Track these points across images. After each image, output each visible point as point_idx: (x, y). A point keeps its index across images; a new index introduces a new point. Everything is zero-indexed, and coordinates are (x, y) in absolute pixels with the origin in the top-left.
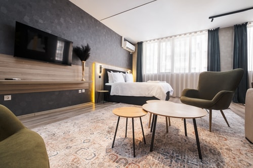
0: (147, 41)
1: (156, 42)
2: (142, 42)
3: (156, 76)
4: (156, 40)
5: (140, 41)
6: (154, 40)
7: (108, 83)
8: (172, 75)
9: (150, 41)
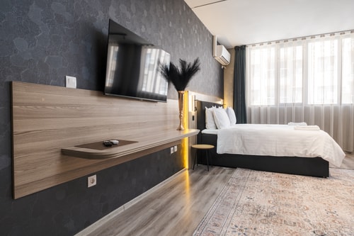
0: (254, 45)
1: (273, 46)
2: (245, 46)
3: (273, 110)
4: (273, 44)
5: (240, 43)
6: (270, 43)
7: (205, 128)
8: (307, 110)
9: (262, 44)
